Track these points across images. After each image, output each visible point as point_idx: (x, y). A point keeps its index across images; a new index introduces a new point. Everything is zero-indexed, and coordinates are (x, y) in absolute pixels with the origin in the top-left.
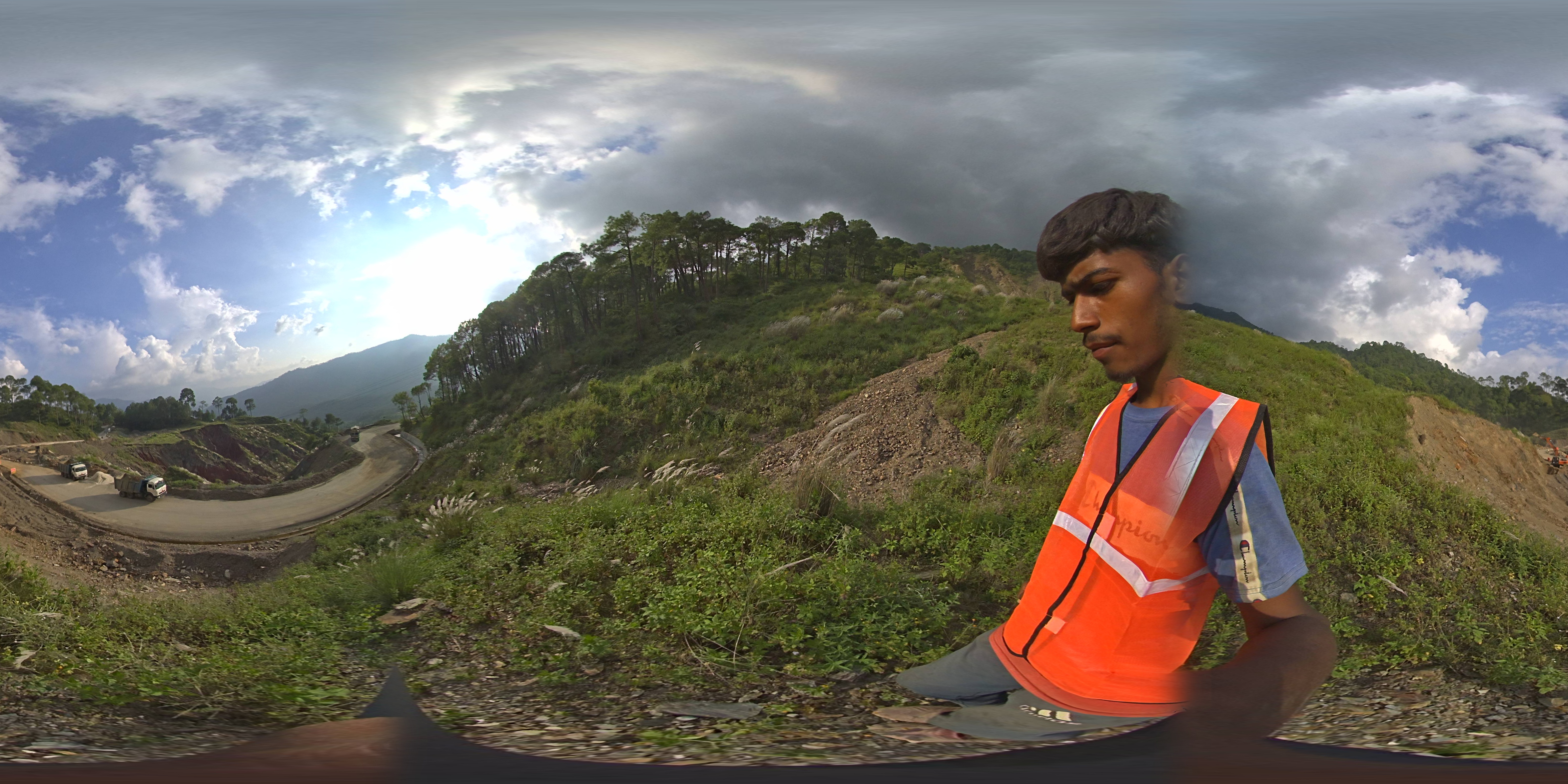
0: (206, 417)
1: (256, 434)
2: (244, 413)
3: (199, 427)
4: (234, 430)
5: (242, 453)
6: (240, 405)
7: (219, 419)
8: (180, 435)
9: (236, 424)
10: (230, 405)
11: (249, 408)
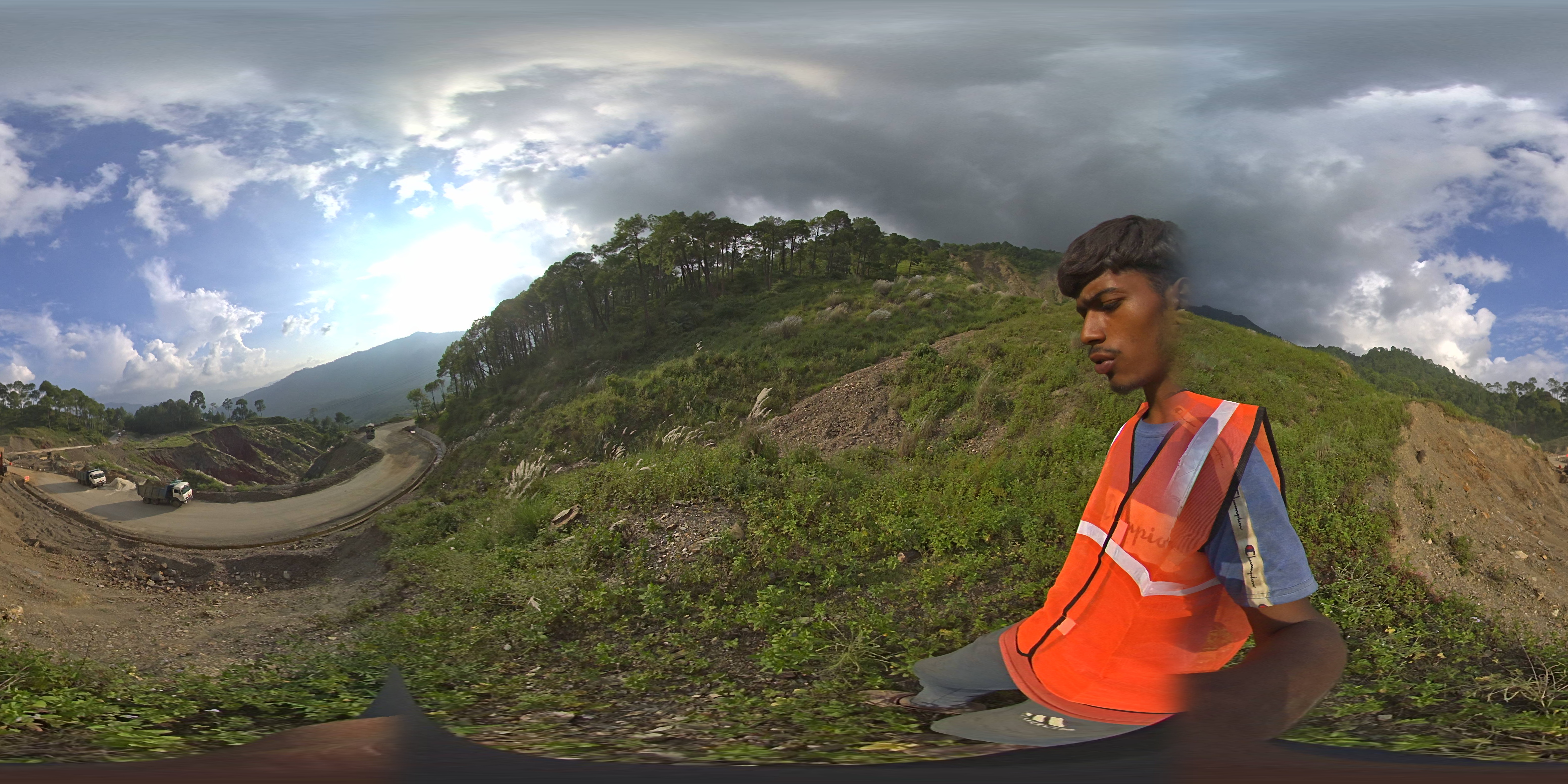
0: (217, 418)
1: (267, 434)
2: (255, 414)
3: (210, 430)
4: (245, 431)
5: (255, 453)
6: (251, 407)
7: (229, 420)
8: (192, 438)
9: (247, 425)
10: (240, 406)
11: (259, 409)
